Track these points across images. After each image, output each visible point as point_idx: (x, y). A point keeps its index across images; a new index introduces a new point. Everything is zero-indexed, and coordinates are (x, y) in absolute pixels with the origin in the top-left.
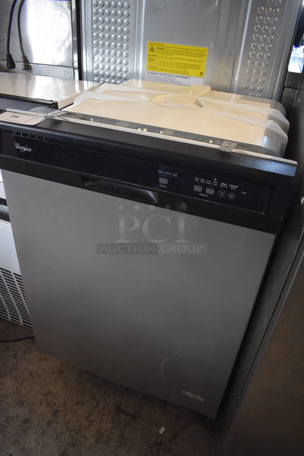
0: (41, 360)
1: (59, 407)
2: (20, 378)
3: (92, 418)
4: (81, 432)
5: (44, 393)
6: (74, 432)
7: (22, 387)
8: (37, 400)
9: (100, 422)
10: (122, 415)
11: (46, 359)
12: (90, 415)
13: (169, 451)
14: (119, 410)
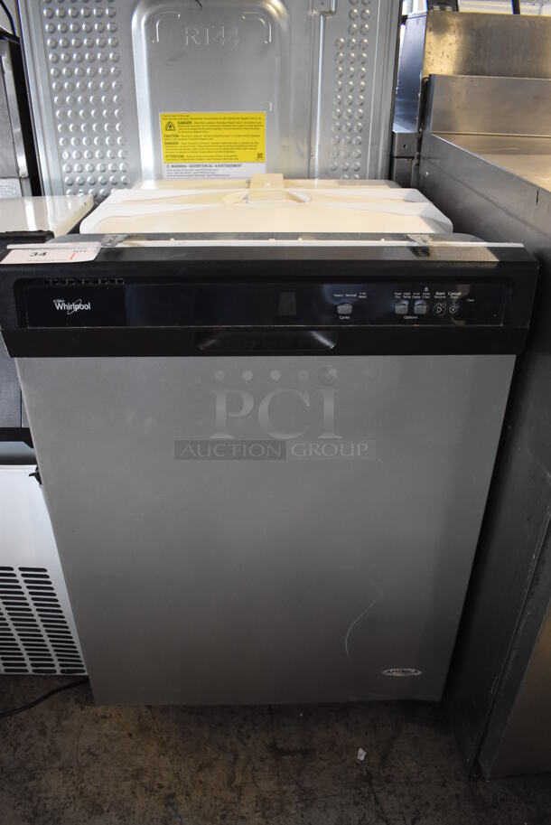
0: (97, 722)
1: (169, 788)
2: (71, 767)
3: (239, 781)
4: (231, 813)
5: (132, 775)
6: (218, 818)
7: (83, 781)
8: (123, 791)
9: (254, 782)
10: (286, 757)
11: (104, 717)
12: (232, 779)
13: (388, 781)
14: (277, 752)
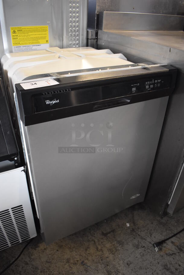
0: (44, 252)
1: (80, 260)
2: (44, 270)
3: (99, 248)
4: (103, 258)
5: (67, 262)
6: (100, 261)
7: (52, 272)
8: (67, 268)
9: (104, 246)
10: (109, 235)
11: (45, 249)
12: (97, 249)
13: (139, 229)
14: (105, 235)
